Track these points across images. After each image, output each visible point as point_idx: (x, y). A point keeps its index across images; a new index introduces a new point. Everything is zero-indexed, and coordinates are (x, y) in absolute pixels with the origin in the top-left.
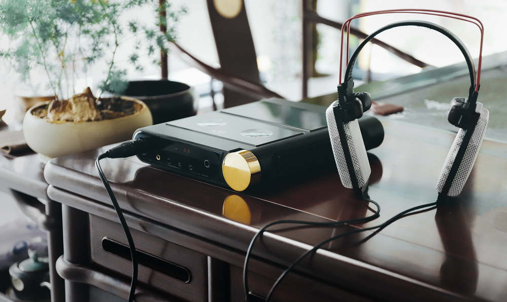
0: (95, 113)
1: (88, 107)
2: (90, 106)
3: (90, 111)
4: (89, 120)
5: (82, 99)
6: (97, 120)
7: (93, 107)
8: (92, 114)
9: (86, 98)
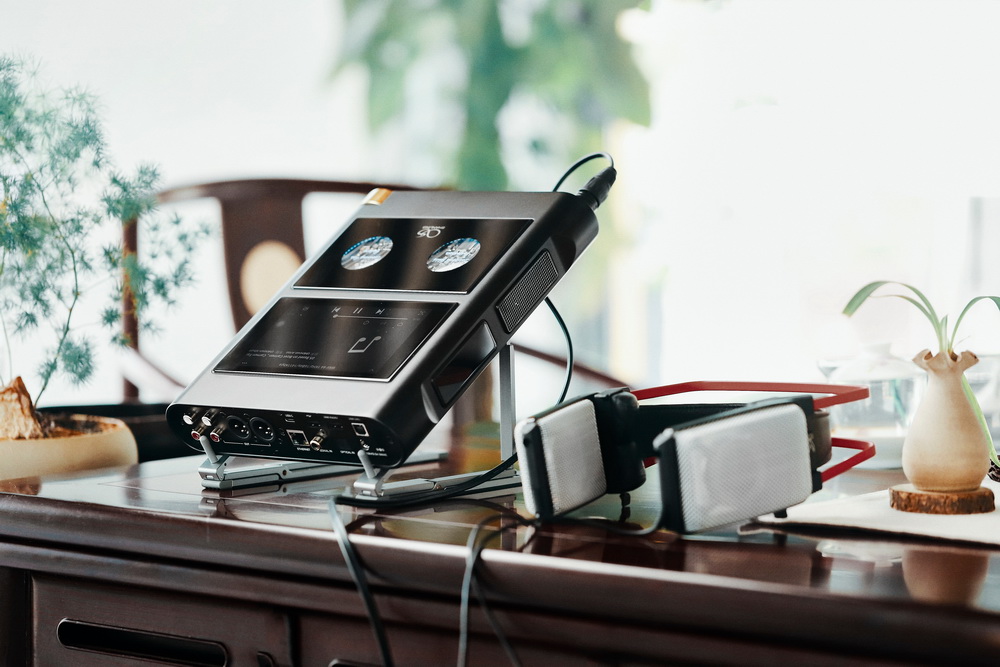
0: (31, 422)
1: (20, 412)
2: (22, 409)
3: (22, 419)
4: (20, 437)
5: (7, 396)
6: (35, 437)
7: (27, 411)
8: (26, 425)
9: (15, 396)
